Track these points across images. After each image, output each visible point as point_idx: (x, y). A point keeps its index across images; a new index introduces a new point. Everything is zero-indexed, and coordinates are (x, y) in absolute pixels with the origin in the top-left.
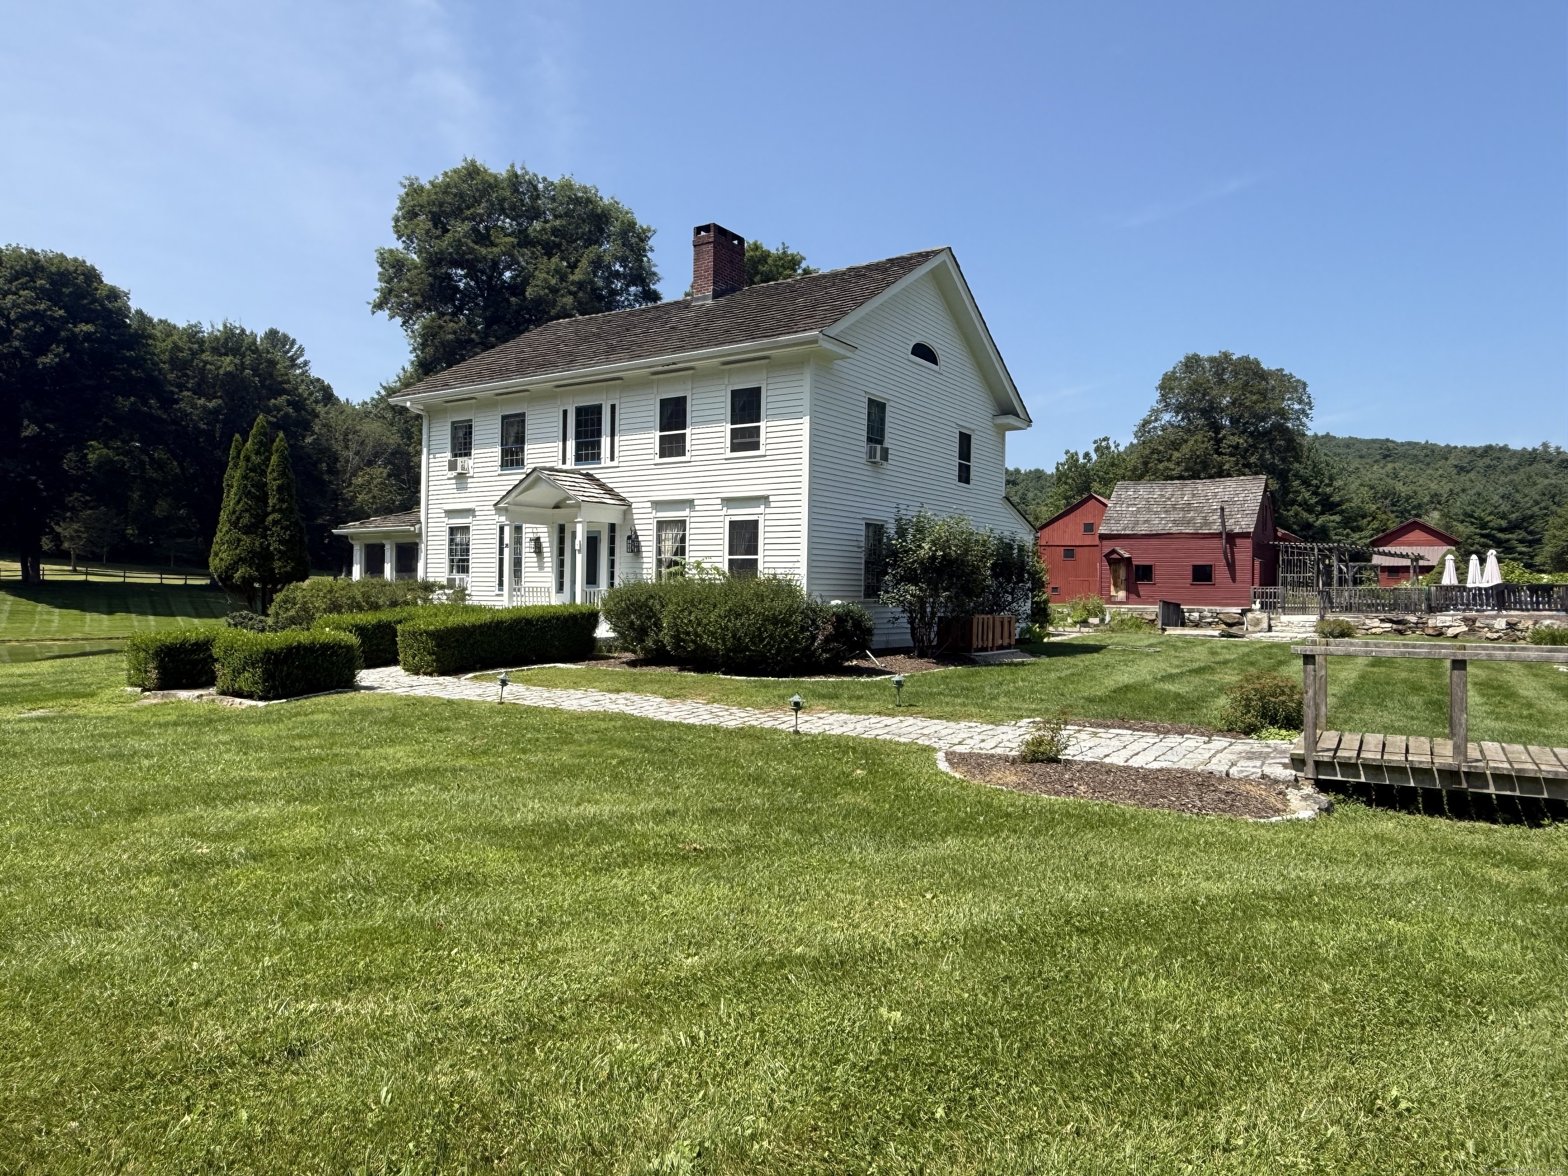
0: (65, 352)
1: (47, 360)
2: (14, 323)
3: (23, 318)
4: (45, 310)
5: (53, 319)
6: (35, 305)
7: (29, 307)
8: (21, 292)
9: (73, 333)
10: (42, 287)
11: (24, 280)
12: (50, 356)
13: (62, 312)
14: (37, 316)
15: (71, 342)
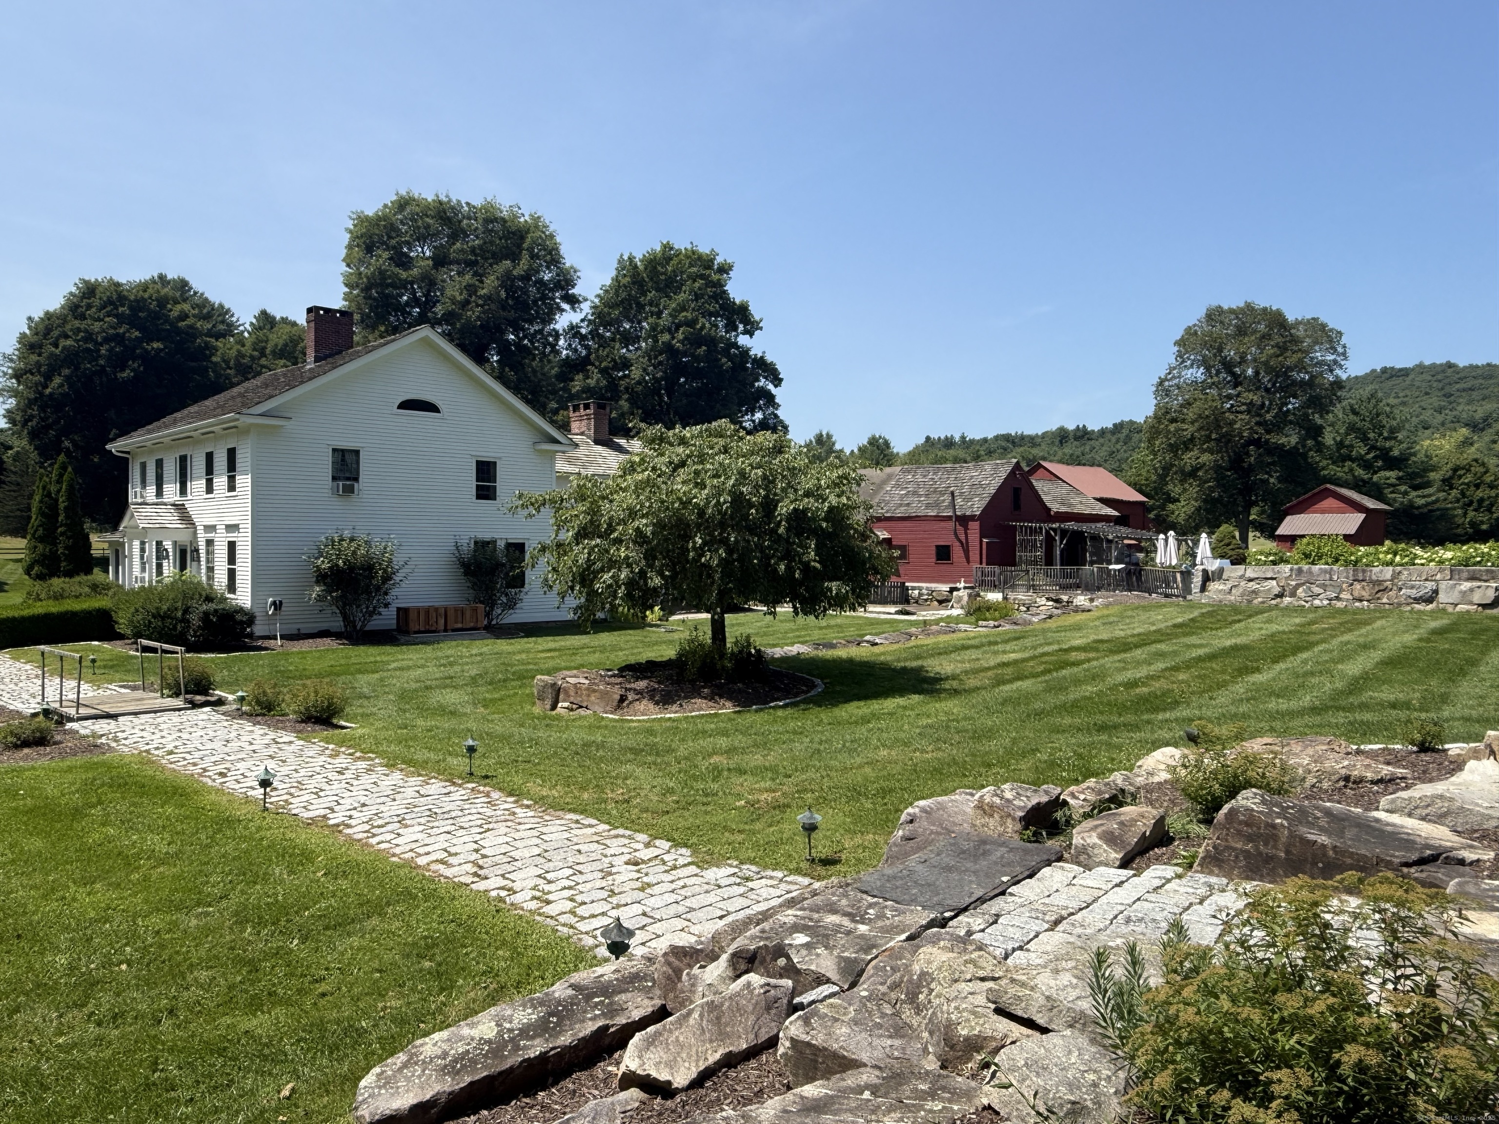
0: (139, 366)
1: (126, 374)
2: (101, 344)
3: (107, 340)
4: (124, 333)
5: (130, 339)
6: (115, 329)
7: (111, 331)
8: (107, 319)
9: (146, 350)
10: (123, 313)
11: (109, 309)
12: (128, 371)
13: (137, 333)
14: (119, 339)
15: (145, 358)
